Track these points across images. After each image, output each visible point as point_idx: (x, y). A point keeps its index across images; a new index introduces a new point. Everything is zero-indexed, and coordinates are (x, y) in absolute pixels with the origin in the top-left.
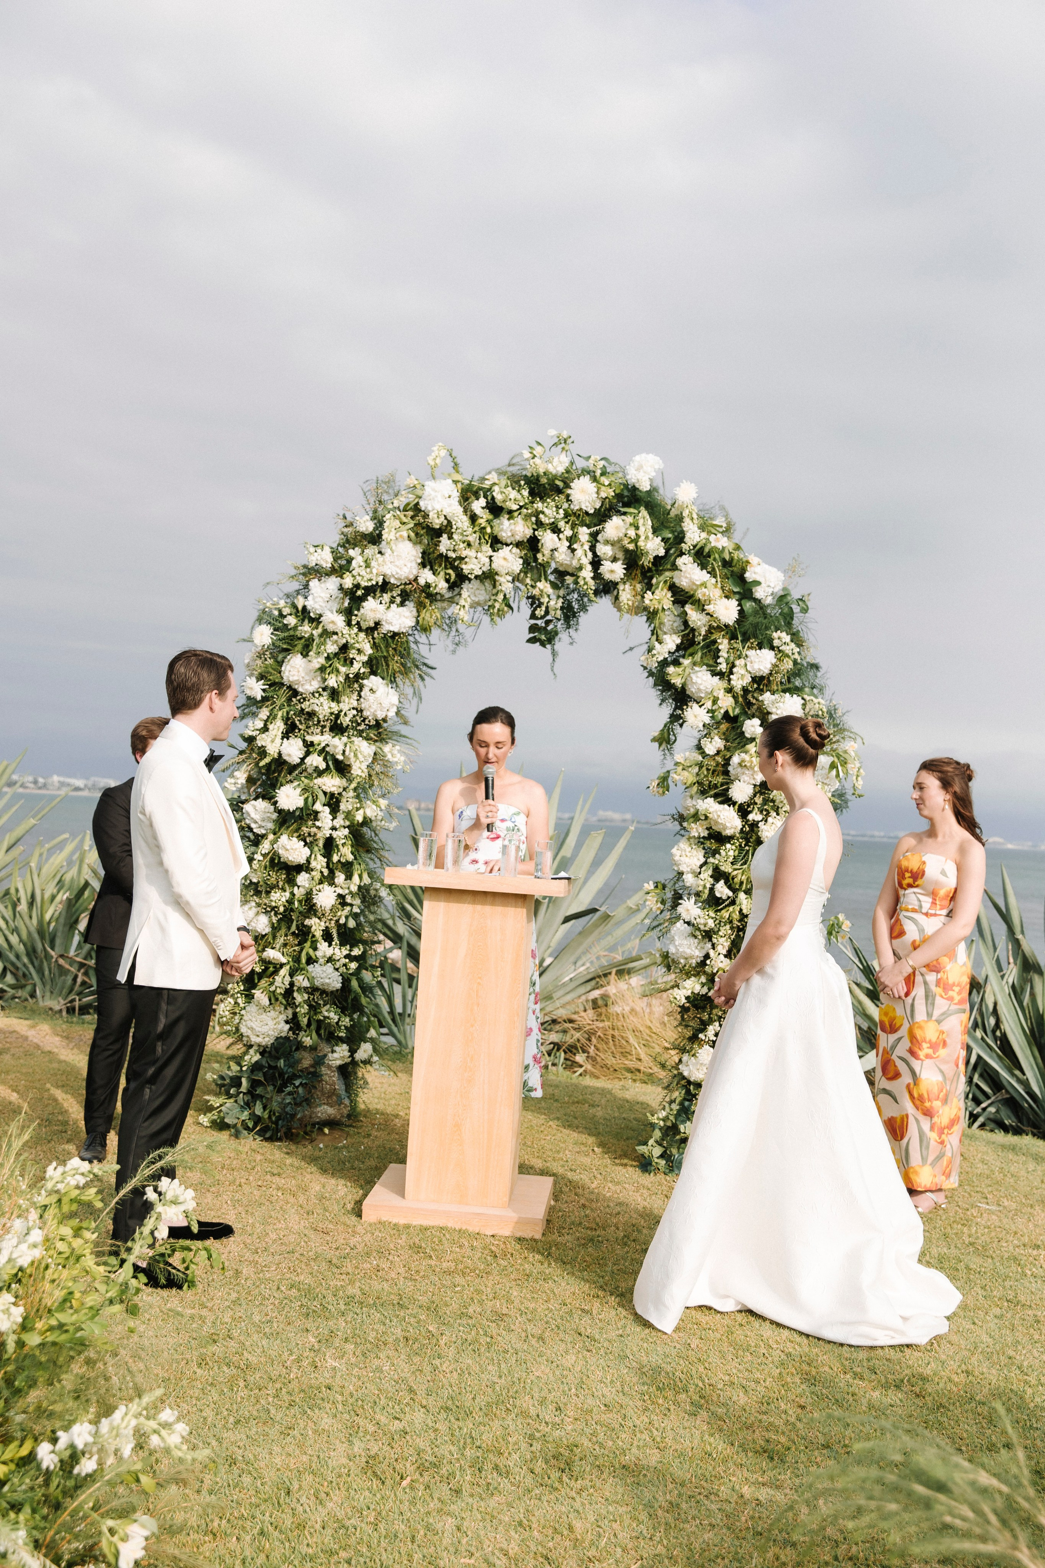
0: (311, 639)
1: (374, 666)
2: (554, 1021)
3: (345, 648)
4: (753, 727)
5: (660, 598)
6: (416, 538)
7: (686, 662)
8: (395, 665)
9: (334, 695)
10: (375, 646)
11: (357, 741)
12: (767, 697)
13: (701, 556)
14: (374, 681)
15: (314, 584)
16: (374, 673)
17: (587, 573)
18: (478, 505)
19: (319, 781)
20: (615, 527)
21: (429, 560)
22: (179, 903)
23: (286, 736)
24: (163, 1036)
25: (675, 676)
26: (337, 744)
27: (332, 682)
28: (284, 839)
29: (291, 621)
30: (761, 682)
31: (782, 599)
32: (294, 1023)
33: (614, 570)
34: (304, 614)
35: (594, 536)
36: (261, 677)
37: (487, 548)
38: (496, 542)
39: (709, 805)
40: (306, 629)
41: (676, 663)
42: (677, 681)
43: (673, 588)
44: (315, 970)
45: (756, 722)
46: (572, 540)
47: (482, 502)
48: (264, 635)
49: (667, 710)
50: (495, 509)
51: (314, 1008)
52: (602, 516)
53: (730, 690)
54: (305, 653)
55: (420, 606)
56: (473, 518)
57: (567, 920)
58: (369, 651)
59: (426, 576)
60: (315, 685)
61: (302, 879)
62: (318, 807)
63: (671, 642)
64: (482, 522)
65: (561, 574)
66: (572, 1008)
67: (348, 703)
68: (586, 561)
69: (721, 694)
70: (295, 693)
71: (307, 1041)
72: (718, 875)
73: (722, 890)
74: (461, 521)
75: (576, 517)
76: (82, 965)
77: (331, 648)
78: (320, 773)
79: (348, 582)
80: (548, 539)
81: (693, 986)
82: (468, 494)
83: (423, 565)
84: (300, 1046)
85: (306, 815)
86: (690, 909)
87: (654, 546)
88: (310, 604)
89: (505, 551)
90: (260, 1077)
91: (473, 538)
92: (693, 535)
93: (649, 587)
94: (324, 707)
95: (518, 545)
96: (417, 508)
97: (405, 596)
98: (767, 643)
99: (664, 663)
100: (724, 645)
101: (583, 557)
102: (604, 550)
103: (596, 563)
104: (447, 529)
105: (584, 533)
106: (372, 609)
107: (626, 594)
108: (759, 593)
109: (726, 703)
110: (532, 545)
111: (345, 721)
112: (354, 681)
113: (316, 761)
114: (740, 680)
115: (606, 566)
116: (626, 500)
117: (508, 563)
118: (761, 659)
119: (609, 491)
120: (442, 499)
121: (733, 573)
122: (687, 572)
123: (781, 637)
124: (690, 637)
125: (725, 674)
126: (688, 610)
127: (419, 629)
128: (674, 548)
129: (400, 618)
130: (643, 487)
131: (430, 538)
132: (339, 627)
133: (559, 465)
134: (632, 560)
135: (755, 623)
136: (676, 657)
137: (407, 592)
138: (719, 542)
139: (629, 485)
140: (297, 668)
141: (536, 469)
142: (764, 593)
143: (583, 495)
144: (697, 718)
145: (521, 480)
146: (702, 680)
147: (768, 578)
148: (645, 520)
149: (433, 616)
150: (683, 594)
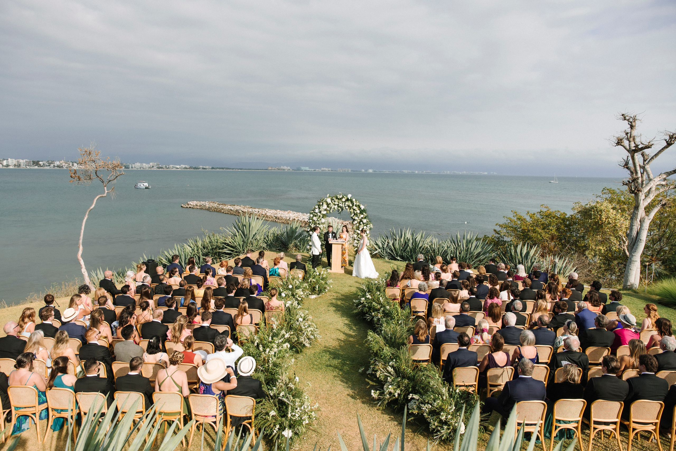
0: (316, 215)
1: (322, 217)
3: (320, 216)
4: (361, 223)
5: (352, 210)
7: (355, 216)
8: (324, 216)
9: (319, 221)
10: (322, 215)
12: (363, 220)
13: (356, 206)
14: (322, 219)
18: (333, 201)
20: (347, 203)
21: (328, 207)
22: (316, 248)
24: (316, 258)
25: (354, 218)
30: (362, 218)
31: (364, 209)
34: (315, 212)
38: (335, 205)
39: (357, 231)
43: (353, 209)
46: (342, 204)
48: (312, 216)
49: (353, 220)
50: (334, 201)
56: (332, 202)
59: (328, 209)
60: (317, 220)
63: (353, 214)
65: (342, 207)
70: (314, 221)
72: (358, 238)
73: (359, 239)
74: (331, 203)
75: (343, 202)
77: (318, 216)
80: (340, 204)
81: (356, 249)
82: (332, 199)
86: (356, 241)
87: (351, 205)
92: (355, 204)
93: (350, 209)
96: (326, 202)
98: (363, 214)
100: (358, 214)
101: (344, 206)
102: (346, 205)
103: (345, 207)
104: (330, 204)
105: (344, 203)
106: (322, 212)
107: (348, 210)
109: (359, 221)
110: (338, 205)
112: (321, 220)
114: (360, 218)
115: (346, 207)
116: (348, 200)
117: (336, 207)
118: (362, 216)
119: (346, 199)
120: (329, 200)
121: (359, 206)
122: (354, 207)
123: (364, 213)
124: (355, 214)
125: (359, 217)
126: (355, 211)
127: (327, 213)
128: (353, 205)
129: (325, 212)
130: (350, 199)
131: (328, 205)
132: (319, 214)
133: (341, 197)
134: (349, 206)
135: (362, 212)
136: (353, 216)
137: (326, 210)
138: (358, 204)
139: (348, 198)
140: (315, 218)
141: (339, 197)
142: (362, 209)
143: (344, 200)
144: (356, 222)
145: (337, 198)
146: (356, 218)
147: (362, 207)
148: (350, 202)
149: (328, 212)
150: (354, 210)
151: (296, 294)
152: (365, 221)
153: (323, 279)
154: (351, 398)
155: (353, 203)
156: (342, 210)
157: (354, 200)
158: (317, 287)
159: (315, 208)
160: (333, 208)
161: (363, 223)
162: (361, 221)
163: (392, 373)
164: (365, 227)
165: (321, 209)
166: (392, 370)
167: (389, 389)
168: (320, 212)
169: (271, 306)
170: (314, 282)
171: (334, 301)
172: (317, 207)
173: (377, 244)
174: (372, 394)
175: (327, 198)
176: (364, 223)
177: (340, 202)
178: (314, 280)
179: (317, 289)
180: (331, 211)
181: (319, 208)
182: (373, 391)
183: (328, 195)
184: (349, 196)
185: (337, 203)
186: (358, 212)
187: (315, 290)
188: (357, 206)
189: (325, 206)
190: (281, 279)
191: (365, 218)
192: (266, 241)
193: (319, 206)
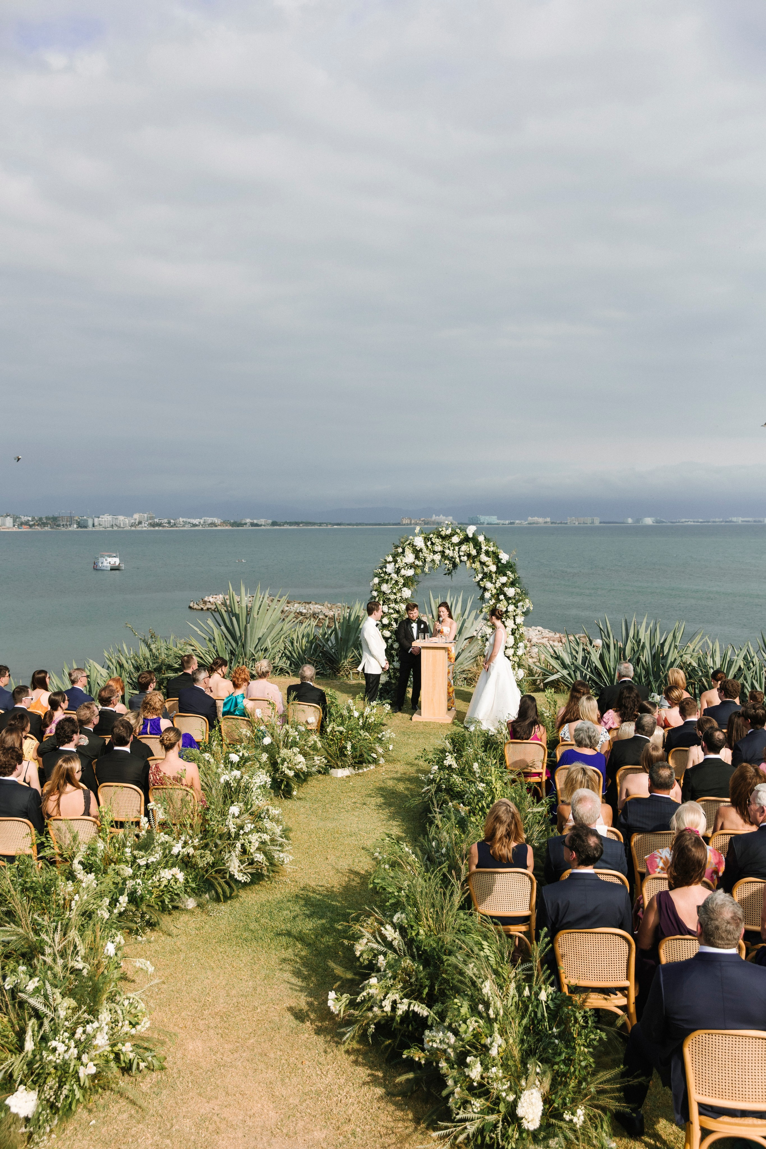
0: (388, 580)
1: (404, 585)
2: (464, 671)
3: (396, 581)
4: (502, 597)
5: (477, 565)
6: (413, 553)
7: (485, 580)
8: (410, 583)
9: (395, 594)
10: (404, 580)
11: (401, 604)
12: (505, 589)
13: (487, 553)
14: (405, 589)
15: (388, 565)
16: (404, 587)
17: (458, 560)
18: (429, 543)
19: (392, 616)
20: (464, 548)
21: (417, 557)
23: (383, 605)
24: (372, 683)
25: (482, 584)
26: (397, 607)
27: (394, 591)
28: (384, 631)
29: (383, 575)
30: (504, 585)
31: (508, 562)
32: (390, 677)
33: (465, 558)
34: (385, 573)
35: (459, 548)
36: (376, 590)
37: (432, 554)
38: (435, 552)
40: (386, 577)
41: (482, 581)
42: (482, 585)
43: (480, 562)
44: (395, 663)
45: (502, 596)
46: (454, 550)
47: (430, 543)
48: (376, 580)
49: (482, 591)
50: (433, 544)
51: (395, 673)
52: (461, 543)
53: (495, 588)
54: (387, 583)
55: (415, 568)
56: (427, 545)
57: (466, 639)
58: (403, 582)
59: (417, 562)
60: (390, 591)
61: (390, 641)
62: (392, 623)
63: (480, 576)
64: (430, 547)
65: (452, 557)
66: (470, 666)
67: (399, 595)
68: (457, 556)
69: (493, 589)
70: (384, 593)
71: (393, 682)
74: (425, 550)
75: (454, 545)
76: (315, 661)
77: (393, 582)
78: (392, 614)
79: (397, 566)
80: (447, 552)
82: (427, 539)
83: (415, 559)
84: (392, 683)
85: (390, 624)
87: (474, 552)
88: (387, 570)
89: (436, 555)
90: (382, 691)
91: (428, 552)
92: (484, 548)
93: (474, 562)
94: (392, 597)
95: (440, 552)
96: (413, 545)
97: (411, 567)
98: (505, 575)
99: (479, 581)
100: (494, 575)
101: (456, 555)
102: (462, 554)
103: (460, 556)
104: (421, 550)
105: (457, 548)
106: (403, 572)
107: (468, 564)
108: (502, 562)
109: (494, 591)
110: (443, 552)
111: (398, 600)
113: (391, 611)
114: (498, 585)
115: (462, 558)
116: (466, 539)
117: (437, 557)
118: (504, 579)
119: (462, 537)
120: (419, 542)
121: (496, 556)
122: (483, 558)
123: (509, 573)
124: (485, 574)
125: (495, 583)
126: (485, 568)
127: (415, 574)
128: (479, 552)
129: (410, 572)
130: (471, 536)
131: (417, 552)
132: (394, 576)
133: (449, 532)
134: (469, 555)
135: (502, 570)
136: (482, 580)
137: (412, 566)
138: (491, 549)
139: (467, 535)
140: (385, 587)
141: (443, 533)
142: (504, 561)
143: (455, 539)
144: (487, 595)
145: (439, 536)
146: (489, 585)
147: (504, 557)
148: (471, 545)
149: (419, 571)
150: (482, 564)
151: (284, 760)
152: (511, 592)
153: (366, 727)
154: (292, 1017)
155: (481, 548)
156: (455, 565)
157: (481, 538)
158: (349, 748)
159: (386, 562)
160: (428, 559)
161: (508, 599)
162: (501, 591)
163: (395, 943)
164: (511, 608)
165: (400, 564)
166: (397, 935)
167: (371, 987)
168: (398, 571)
169: (162, 775)
170: (341, 733)
171: (390, 783)
172: (390, 559)
173: (558, 658)
174: (330, 1003)
175: (415, 535)
176: (510, 598)
177: (447, 545)
178: (341, 728)
179: (349, 753)
180: (426, 570)
181: (396, 562)
182: (332, 995)
183: (418, 529)
184: (471, 530)
185: (439, 548)
186: (493, 568)
187: (345, 756)
188: (491, 554)
189: (410, 557)
190: (250, 723)
191: (513, 584)
192: (288, 653)
193: (395, 556)
